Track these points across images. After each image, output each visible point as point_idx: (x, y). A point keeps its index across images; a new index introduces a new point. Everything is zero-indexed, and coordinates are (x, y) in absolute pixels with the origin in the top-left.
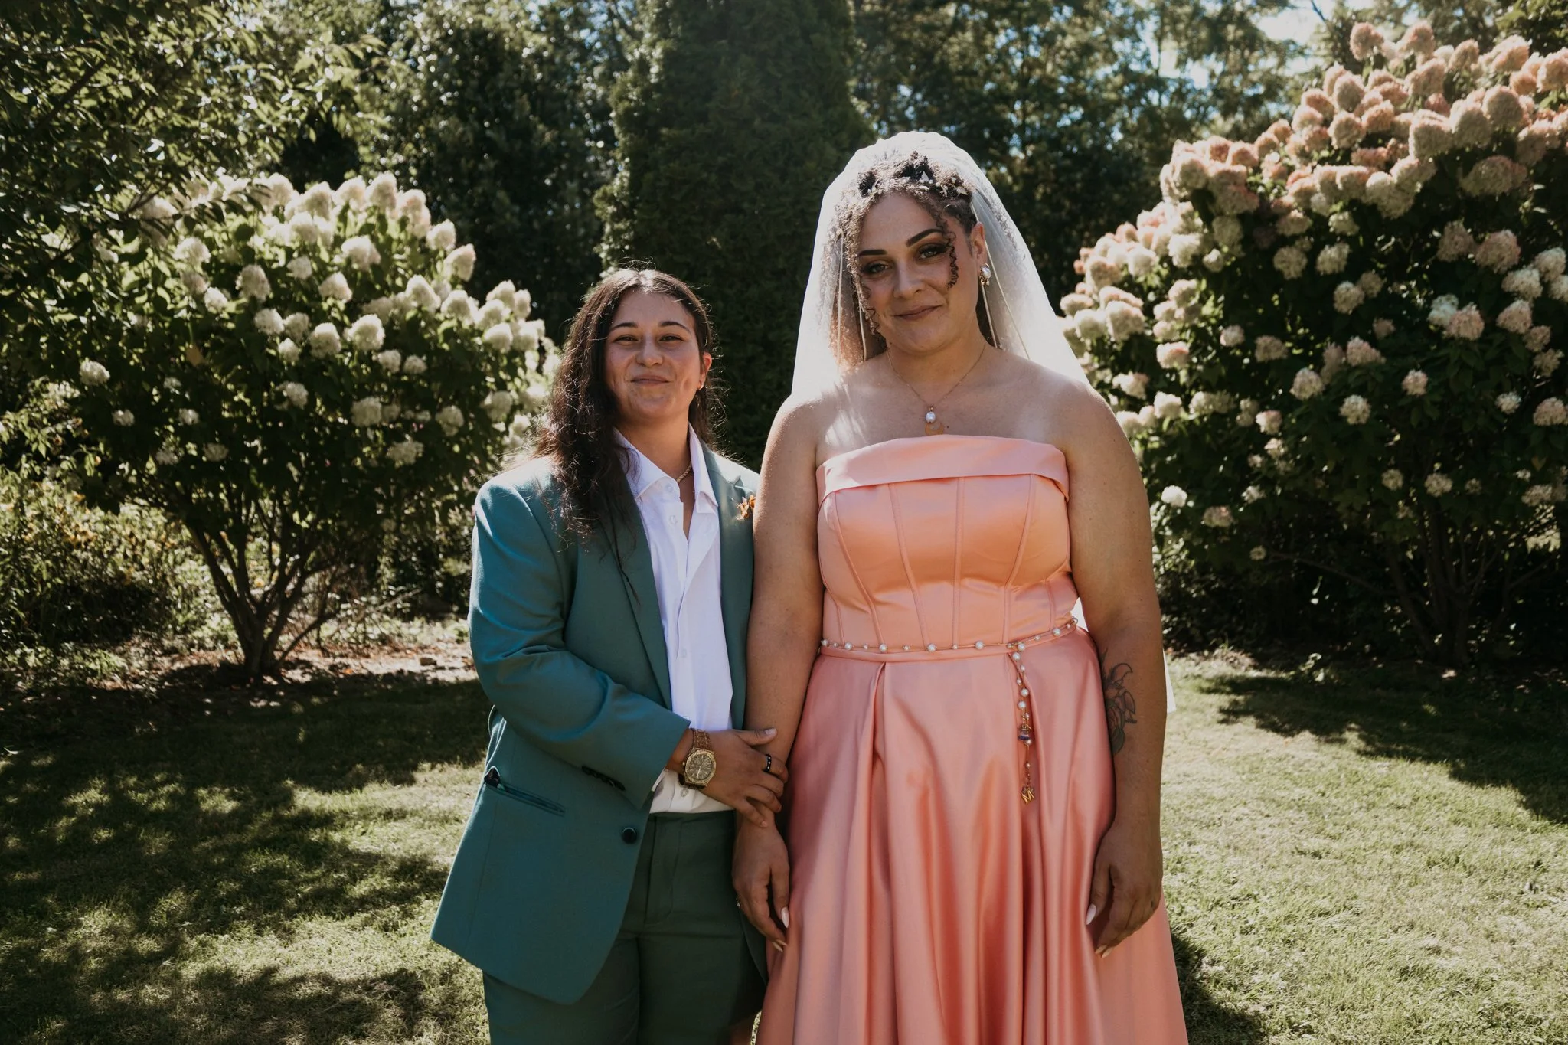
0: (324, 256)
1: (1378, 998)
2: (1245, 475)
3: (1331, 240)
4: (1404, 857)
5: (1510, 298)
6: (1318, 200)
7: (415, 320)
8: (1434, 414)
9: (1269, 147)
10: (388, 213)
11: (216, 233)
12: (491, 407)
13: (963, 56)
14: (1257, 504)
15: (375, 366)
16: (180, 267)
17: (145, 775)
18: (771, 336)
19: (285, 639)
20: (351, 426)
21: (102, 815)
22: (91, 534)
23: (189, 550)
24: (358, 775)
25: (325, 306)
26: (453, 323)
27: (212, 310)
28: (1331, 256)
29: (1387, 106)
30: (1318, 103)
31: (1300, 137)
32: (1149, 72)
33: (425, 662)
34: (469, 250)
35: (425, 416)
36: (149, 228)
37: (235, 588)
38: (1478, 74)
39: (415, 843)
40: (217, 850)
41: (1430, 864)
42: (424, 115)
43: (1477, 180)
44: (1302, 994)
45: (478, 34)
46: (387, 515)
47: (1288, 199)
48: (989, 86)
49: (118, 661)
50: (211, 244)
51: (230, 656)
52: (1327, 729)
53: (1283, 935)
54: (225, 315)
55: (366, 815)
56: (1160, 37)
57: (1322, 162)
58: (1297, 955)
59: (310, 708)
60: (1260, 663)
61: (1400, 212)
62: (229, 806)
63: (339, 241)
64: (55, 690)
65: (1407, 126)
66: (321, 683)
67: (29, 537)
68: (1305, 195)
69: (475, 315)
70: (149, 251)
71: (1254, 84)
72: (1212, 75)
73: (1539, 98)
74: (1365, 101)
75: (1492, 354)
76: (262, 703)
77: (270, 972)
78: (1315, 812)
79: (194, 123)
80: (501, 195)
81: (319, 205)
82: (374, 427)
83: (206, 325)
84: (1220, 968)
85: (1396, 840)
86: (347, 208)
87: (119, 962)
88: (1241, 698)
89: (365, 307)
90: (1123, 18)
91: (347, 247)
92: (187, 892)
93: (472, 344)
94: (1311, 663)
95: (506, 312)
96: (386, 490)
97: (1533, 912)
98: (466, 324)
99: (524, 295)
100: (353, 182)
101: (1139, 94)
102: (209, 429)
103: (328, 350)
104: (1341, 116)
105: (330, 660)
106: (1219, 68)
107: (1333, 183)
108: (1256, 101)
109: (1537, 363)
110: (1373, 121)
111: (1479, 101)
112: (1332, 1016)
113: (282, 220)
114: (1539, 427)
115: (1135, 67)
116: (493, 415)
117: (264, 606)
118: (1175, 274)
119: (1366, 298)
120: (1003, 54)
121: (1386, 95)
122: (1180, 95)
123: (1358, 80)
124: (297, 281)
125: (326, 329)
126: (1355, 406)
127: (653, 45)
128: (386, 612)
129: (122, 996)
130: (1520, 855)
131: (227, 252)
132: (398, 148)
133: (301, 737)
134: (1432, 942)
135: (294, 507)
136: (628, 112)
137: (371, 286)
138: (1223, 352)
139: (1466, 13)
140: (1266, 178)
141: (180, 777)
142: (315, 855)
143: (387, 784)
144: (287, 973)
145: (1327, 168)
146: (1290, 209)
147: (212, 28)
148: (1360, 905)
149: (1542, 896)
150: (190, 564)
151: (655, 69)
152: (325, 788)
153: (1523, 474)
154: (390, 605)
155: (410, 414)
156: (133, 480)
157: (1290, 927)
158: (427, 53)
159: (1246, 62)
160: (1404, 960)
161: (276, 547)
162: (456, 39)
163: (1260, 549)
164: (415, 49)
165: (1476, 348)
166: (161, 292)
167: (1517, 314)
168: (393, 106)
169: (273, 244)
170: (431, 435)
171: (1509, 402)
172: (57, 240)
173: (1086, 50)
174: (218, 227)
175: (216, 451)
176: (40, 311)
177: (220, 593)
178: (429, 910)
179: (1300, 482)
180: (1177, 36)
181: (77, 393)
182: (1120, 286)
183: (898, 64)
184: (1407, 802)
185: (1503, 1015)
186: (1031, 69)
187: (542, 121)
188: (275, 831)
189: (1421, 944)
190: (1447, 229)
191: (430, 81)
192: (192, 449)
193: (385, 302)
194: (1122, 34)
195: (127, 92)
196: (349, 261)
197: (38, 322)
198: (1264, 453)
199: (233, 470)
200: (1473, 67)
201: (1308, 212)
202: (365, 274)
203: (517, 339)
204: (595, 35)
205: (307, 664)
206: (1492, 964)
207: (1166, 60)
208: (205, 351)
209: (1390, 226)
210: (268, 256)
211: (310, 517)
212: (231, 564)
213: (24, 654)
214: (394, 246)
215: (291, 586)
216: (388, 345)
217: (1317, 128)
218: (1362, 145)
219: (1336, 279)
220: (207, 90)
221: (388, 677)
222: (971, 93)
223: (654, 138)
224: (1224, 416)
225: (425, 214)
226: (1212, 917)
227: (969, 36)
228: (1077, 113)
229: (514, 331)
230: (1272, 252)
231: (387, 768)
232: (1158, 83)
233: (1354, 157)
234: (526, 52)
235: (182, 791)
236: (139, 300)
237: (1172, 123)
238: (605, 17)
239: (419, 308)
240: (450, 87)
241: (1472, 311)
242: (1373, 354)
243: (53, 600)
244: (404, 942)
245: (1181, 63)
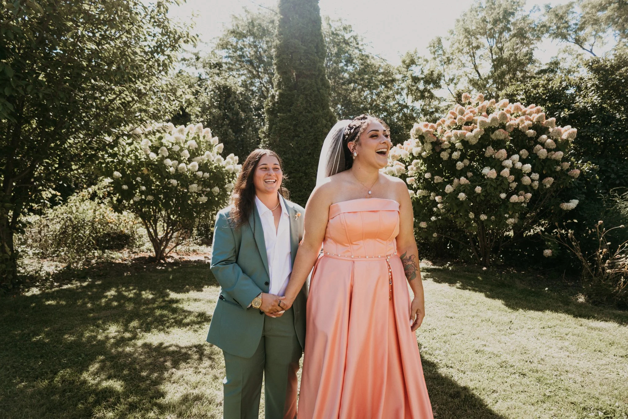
0: (182, 145)
1: (470, 358)
2: (432, 214)
3: (456, 150)
4: (475, 319)
5: (504, 167)
6: (453, 139)
7: (207, 163)
8: (483, 198)
9: (440, 125)
10: (200, 134)
11: (153, 138)
12: (227, 188)
13: (355, 97)
14: (435, 221)
15: (195, 176)
16: (143, 147)
17: (127, 287)
18: (307, 171)
19: (167, 250)
20: (188, 192)
21: (115, 298)
22: (114, 220)
23: (141, 224)
24: (187, 289)
25: (182, 159)
26: (217, 164)
27: (152, 159)
28: (456, 155)
29: (471, 115)
30: (453, 113)
31: (448, 122)
32: (404, 104)
33: (205, 257)
34: (222, 145)
35: (208, 189)
36: (134, 136)
37: (153, 235)
38: (495, 108)
39: (203, 309)
40: (147, 309)
41: (482, 321)
42: (209, 108)
43: (495, 135)
44: (449, 357)
45: (225, 87)
46: (196, 217)
47: (444, 139)
48: (362, 106)
49: (120, 255)
50: (151, 141)
51: (151, 255)
52: (452, 282)
53: (444, 340)
54: (155, 160)
55: (189, 300)
56: (407, 95)
57: (454, 129)
58: (447, 346)
59: (174, 270)
60: (434, 264)
61: (475, 143)
62: (151, 296)
63: (186, 141)
64: (103, 262)
65: (477, 120)
66: (176, 263)
67: (97, 220)
68: (449, 138)
69: (223, 163)
70: (134, 142)
71: (432, 108)
72: (421, 105)
73: (511, 115)
74: (465, 113)
75: (499, 183)
76: (160, 268)
77: (161, 344)
78: (450, 306)
79: (148, 108)
80: (230, 130)
81: (181, 131)
82: (194, 192)
83: (149, 163)
84: (426, 349)
85: (473, 314)
86: (189, 132)
87: (120, 341)
88: (429, 274)
89: (193, 159)
90: (398, 89)
91: (188, 143)
92: (139, 320)
93: (222, 170)
94: (448, 265)
95: (231, 162)
96: (197, 209)
97: (510, 335)
98: (221, 165)
99: (237, 158)
100: (190, 126)
101: (401, 110)
102: (149, 192)
103: (183, 170)
104: (459, 117)
105: (179, 256)
106: (423, 104)
107: (457, 135)
108: (432, 113)
109: (511, 185)
110: (468, 118)
111: (496, 114)
112: (457, 363)
113: (171, 135)
114: (511, 203)
115: (401, 102)
116: (228, 190)
117: (161, 241)
118: (414, 158)
119: (465, 166)
120: (366, 98)
121: (471, 112)
122: (413, 110)
123: (464, 108)
124: (174, 152)
125: (182, 165)
126: (462, 196)
127: (276, 91)
128: (195, 243)
129: (120, 350)
130: (506, 319)
131: (156, 144)
132: (201, 117)
133: (171, 277)
134: (484, 343)
135: (172, 214)
136: (269, 109)
137: (194, 154)
138: (425, 179)
139: (488, 92)
140: (439, 133)
141: (137, 288)
142: (174, 311)
143: (195, 291)
144: (166, 344)
145: (455, 131)
146: (445, 141)
147: (154, 82)
148: (463, 332)
149: (512, 331)
150: (141, 229)
151: (277, 97)
152: (178, 292)
153: (507, 216)
154: (196, 241)
155: (204, 189)
156: (127, 205)
157: (445, 338)
158: (211, 91)
159: (430, 102)
160: (477, 348)
161: (165, 225)
162: (219, 88)
163: (436, 234)
164: (207, 90)
165: (495, 181)
166: (137, 153)
167: (506, 172)
168: (201, 106)
169: (168, 141)
170: (209, 194)
171: (503, 196)
172: (109, 139)
173: (388, 97)
174: (153, 136)
175: (150, 198)
176: (103, 158)
177: (149, 236)
178: (207, 327)
179: (446, 216)
180: (412, 95)
181: (112, 181)
182: (399, 161)
183: (338, 99)
184: (475, 304)
185: (504, 364)
186: (373, 102)
187: (242, 111)
188: (163, 304)
189: (481, 343)
190: (487, 148)
191: (211, 99)
192: (143, 197)
193: (199, 158)
194: (397, 93)
195: (130, 99)
196: (189, 147)
197: (102, 161)
198: (437, 207)
199: (155, 203)
200: (494, 106)
201: (449, 142)
202: (193, 150)
203: (234, 169)
204: (256, 88)
205: (172, 257)
206: (500, 350)
207: (409, 100)
208: (148, 170)
209: (472, 147)
210: (167, 145)
211: (175, 217)
212: (153, 229)
213: (94, 253)
214: (201, 143)
215: (169, 235)
216: (199, 170)
217: (453, 120)
218: (465, 125)
219: (457, 161)
220: (152, 99)
221: (195, 261)
222: (358, 108)
223: (276, 116)
224: (426, 197)
225: (210, 135)
226: (424, 334)
227: (357, 92)
228: (385, 114)
229: (234, 167)
230: (440, 152)
231: (195, 287)
232: (407, 107)
233: (463, 128)
234: (238, 92)
235: (138, 292)
236: (131, 156)
237: (410, 118)
238: (259, 83)
239: (208, 160)
240: (217, 101)
241: (494, 171)
242: (467, 181)
243: (103, 237)
244: (200, 337)
245: (413, 102)
